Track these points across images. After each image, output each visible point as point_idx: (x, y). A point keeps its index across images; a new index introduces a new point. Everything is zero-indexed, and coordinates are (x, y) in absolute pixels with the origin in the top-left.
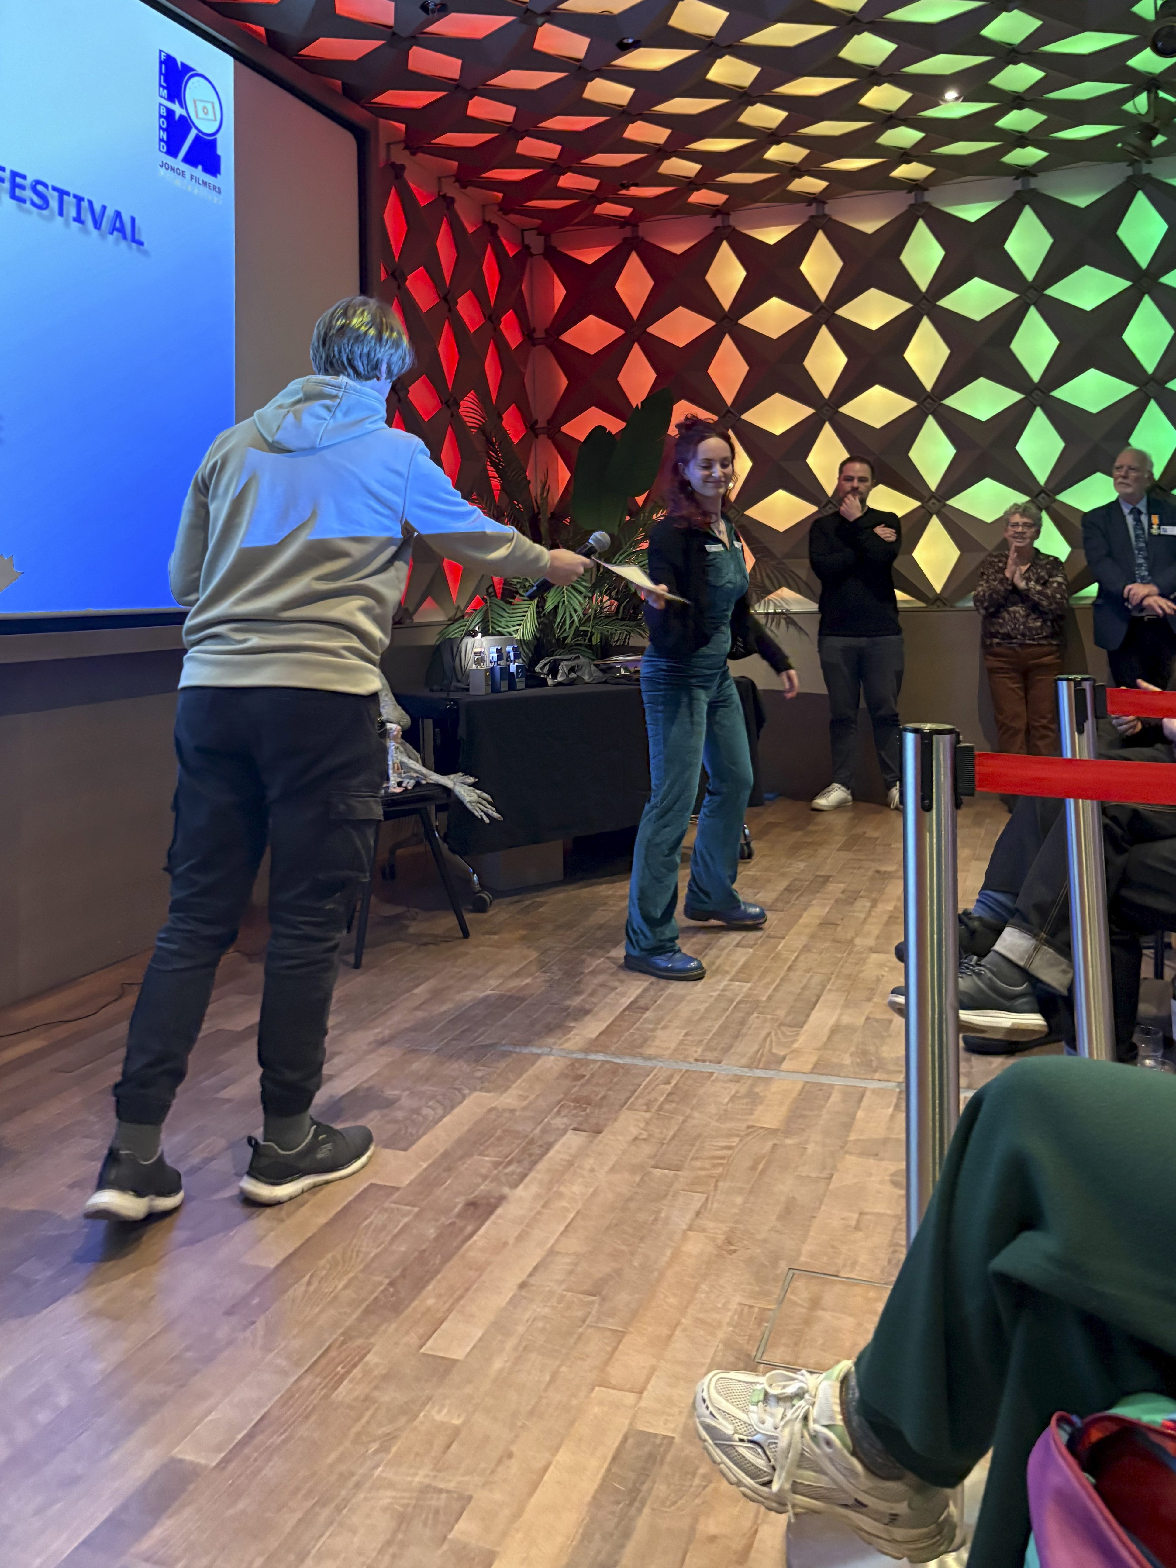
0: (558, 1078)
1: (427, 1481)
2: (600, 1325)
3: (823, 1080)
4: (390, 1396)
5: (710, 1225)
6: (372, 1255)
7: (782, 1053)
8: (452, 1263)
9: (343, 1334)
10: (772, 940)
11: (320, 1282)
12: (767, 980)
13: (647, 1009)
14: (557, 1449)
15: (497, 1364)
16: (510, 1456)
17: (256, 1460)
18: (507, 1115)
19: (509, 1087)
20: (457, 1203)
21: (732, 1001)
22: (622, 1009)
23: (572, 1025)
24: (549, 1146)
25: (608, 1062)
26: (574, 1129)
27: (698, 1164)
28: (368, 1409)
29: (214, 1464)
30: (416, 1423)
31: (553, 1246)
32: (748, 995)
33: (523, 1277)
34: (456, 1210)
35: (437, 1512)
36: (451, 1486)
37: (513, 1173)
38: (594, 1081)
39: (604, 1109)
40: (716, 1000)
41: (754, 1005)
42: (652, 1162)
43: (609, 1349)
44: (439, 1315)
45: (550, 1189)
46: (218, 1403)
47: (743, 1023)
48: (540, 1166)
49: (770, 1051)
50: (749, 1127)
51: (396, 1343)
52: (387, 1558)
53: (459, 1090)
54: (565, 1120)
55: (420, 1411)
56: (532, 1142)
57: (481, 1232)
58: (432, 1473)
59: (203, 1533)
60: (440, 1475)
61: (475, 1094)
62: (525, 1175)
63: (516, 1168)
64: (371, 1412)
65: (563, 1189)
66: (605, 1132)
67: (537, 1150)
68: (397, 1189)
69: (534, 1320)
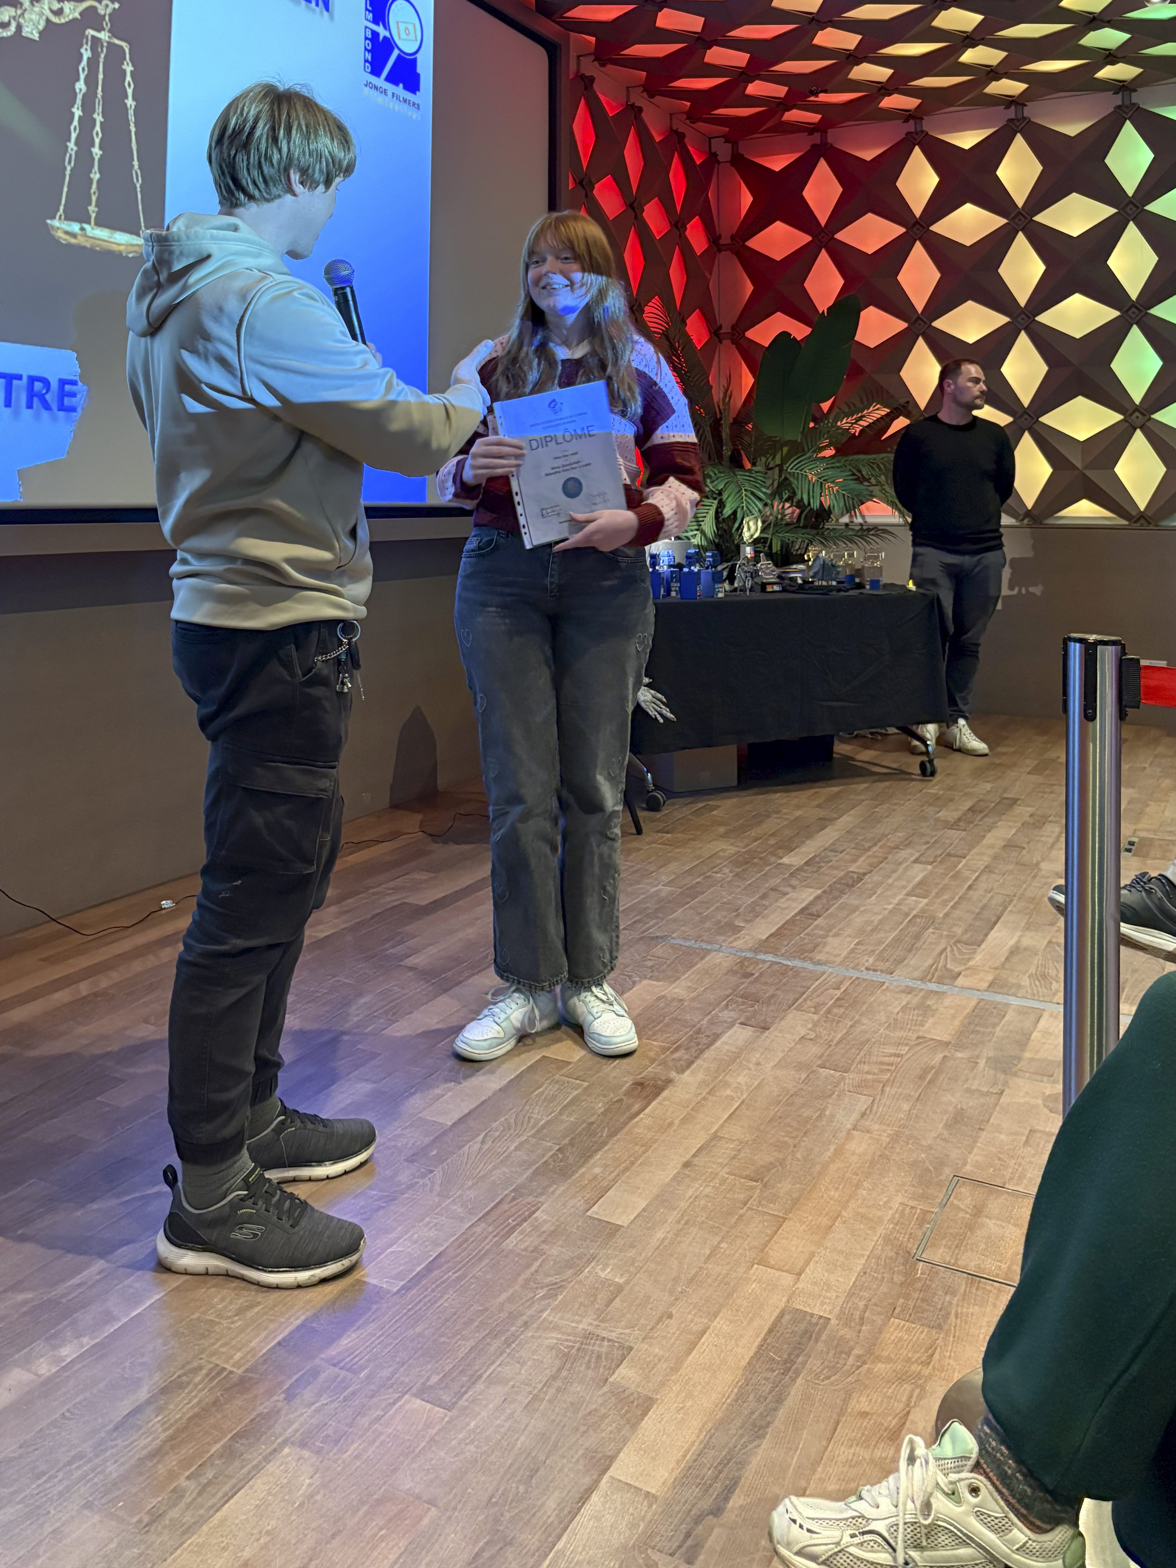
0: (726, 974)
1: (590, 1328)
2: (761, 1209)
3: (998, 998)
4: (557, 1250)
5: (876, 1127)
6: (543, 1122)
7: (957, 970)
8: (619, 1136)
9: (514, 1190)
10: (953, 859)
11: (493, 1142)
12: (945, 897)
13: (819, 916)
14: (715, 1315)
15: (660, 1235)
16: (670, 1316)
17: (433, 1291)
18: (675, 1004)
19: (678, 978)
20: (626, 1082)
21: (907, 915)
22: (792, 914)
23: (741, 924)
24: (717, 1037)
25: (777, 963)
26: (741, 1024)
27: (866, 1068)
28: (536, 1259)
29: (395, 1290)
30: (582, 1277)
31: (716, 1131)
32: (923, 911)
33: (688, 1157)
34: (624, 1089)
35: (599, 1357)
36: (613, 1336)
37: (680, 1060)
38: (763, 979)
39: (772, 1008)
40: (890, 912)
41: (928, 920)
42: (819, 1062)
43: (769, 1232)
44: (605, 1183)
45: (716, 1078)
46: (399, 1238)
47: (917, 937)
48: (706, 1055)
49: (945, 966)
50: (918, 1038)
51: (564, 1205)
52: (552, 1391)
53: (630, 977)
54: (732, 1015)
55: (584, 1267)
56: (699, 1031)
57: (647, 1111)
58: (595, 1323)
59: (386, 1347)
60: (603, 1325)
61: (645, 982)
62: (692, 1062)
63: (682, 1055)
64: (539, 1262)
65: (729, 1078)
66: (772, 1029)
67: (703, 1039)
68: (568, 1063)
69: (696, 1197)
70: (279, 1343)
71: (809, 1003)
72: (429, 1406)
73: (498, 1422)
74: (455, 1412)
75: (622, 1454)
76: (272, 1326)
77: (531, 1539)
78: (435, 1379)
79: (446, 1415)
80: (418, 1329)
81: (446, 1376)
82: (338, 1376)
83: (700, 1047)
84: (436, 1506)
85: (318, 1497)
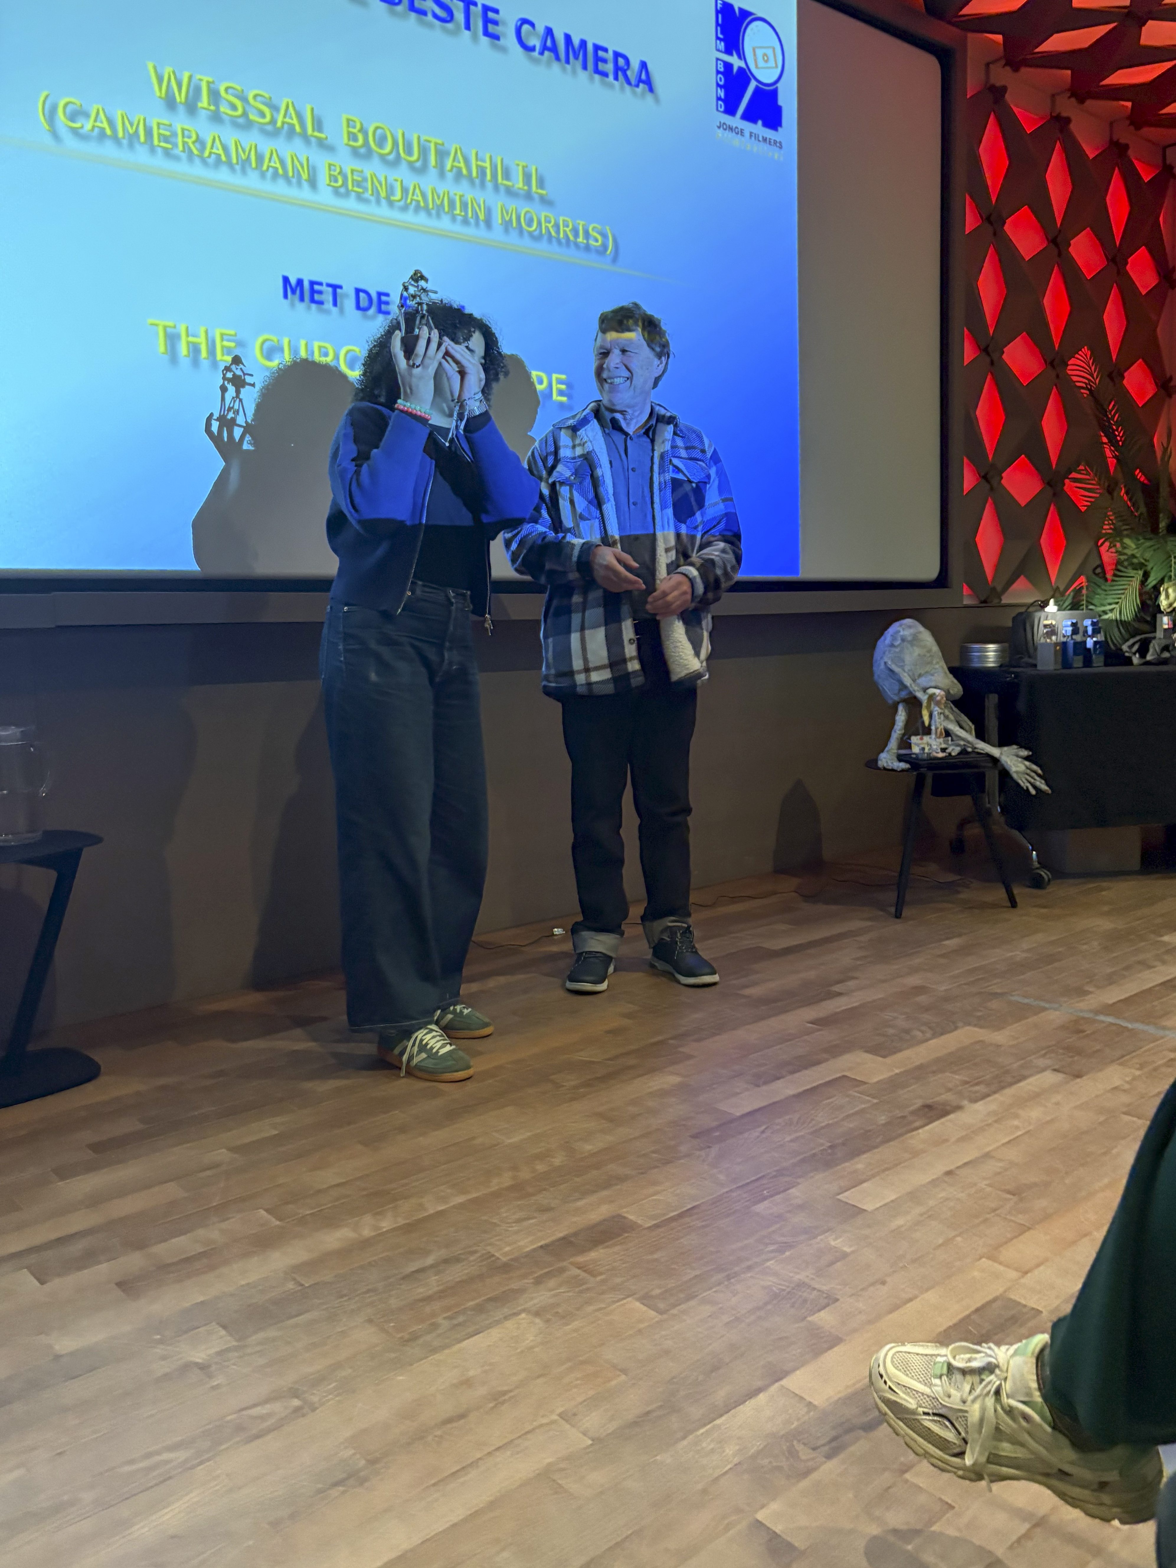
0: (1056, 1029)
1: (806, 1280)
2: (1008, 1217)
4: (799, 1219)
6: (823, 1124)
8: (892, 1143)
9: (777, 1171)
11: (772, 1133)
14: (927, 1290)
15: (900, 1221)
16: (883, 1283)
17: (679, 1231)
18: (992, 1048)
19: (1004, 1028)
20: (915, 1103)
22: (1153, 984)
23: (1091, 990)
24: (1022, 1079)
25: (1115, 1024)
26: (1055, 1070)
28: (777, 1223)
29: (647, 1226)
30: (813, 1241)
31: (992, 1150)
33: (952, 1167)
34: (912, 1108)
35: (805, 1301)
36: (824, 1288)
37: (976, 1092)
38: (1094, 1037)
39: (1093, 1060)
42: (1124, 1109)
43: (1009, 1236)
44: (863, 1177)
45: (1008, 1110)
46: (664, 1191)
48: (1007, 1091)
51: (818, 1187)
52: (753, 1318)
53: (954, 1022)
54: (1047, 1062)
55: (820, 1235)
56: (1007, 1072)
57: (927, 1128)
58: (812, 1276)
59: (623, 1264)
60: (818, 1279)
61: (968, 1028)
62: (988, 1095)
63: (981, 1088)
64: (778, 1226)
65: (1021, 1112)
66: (1084, 1078)
67: (1009, 1079)
68: (865, 1083)
69: (947, 1199)
70: (541, 1247)
71: (1136, 1060)
72: (645, 1308)
73: (699, 1330)
74: (665, 1316)
75: (798, 1372)
76: (540, 1234)
77: (696, 1412)
78: (657, 1291)
79: (656, 1317)
80: (656, 1256)
81: (666, 1291)
82: (579, 1275)
83: (1002, 1084)
84: (626, 1375)
85: (536, 1349)
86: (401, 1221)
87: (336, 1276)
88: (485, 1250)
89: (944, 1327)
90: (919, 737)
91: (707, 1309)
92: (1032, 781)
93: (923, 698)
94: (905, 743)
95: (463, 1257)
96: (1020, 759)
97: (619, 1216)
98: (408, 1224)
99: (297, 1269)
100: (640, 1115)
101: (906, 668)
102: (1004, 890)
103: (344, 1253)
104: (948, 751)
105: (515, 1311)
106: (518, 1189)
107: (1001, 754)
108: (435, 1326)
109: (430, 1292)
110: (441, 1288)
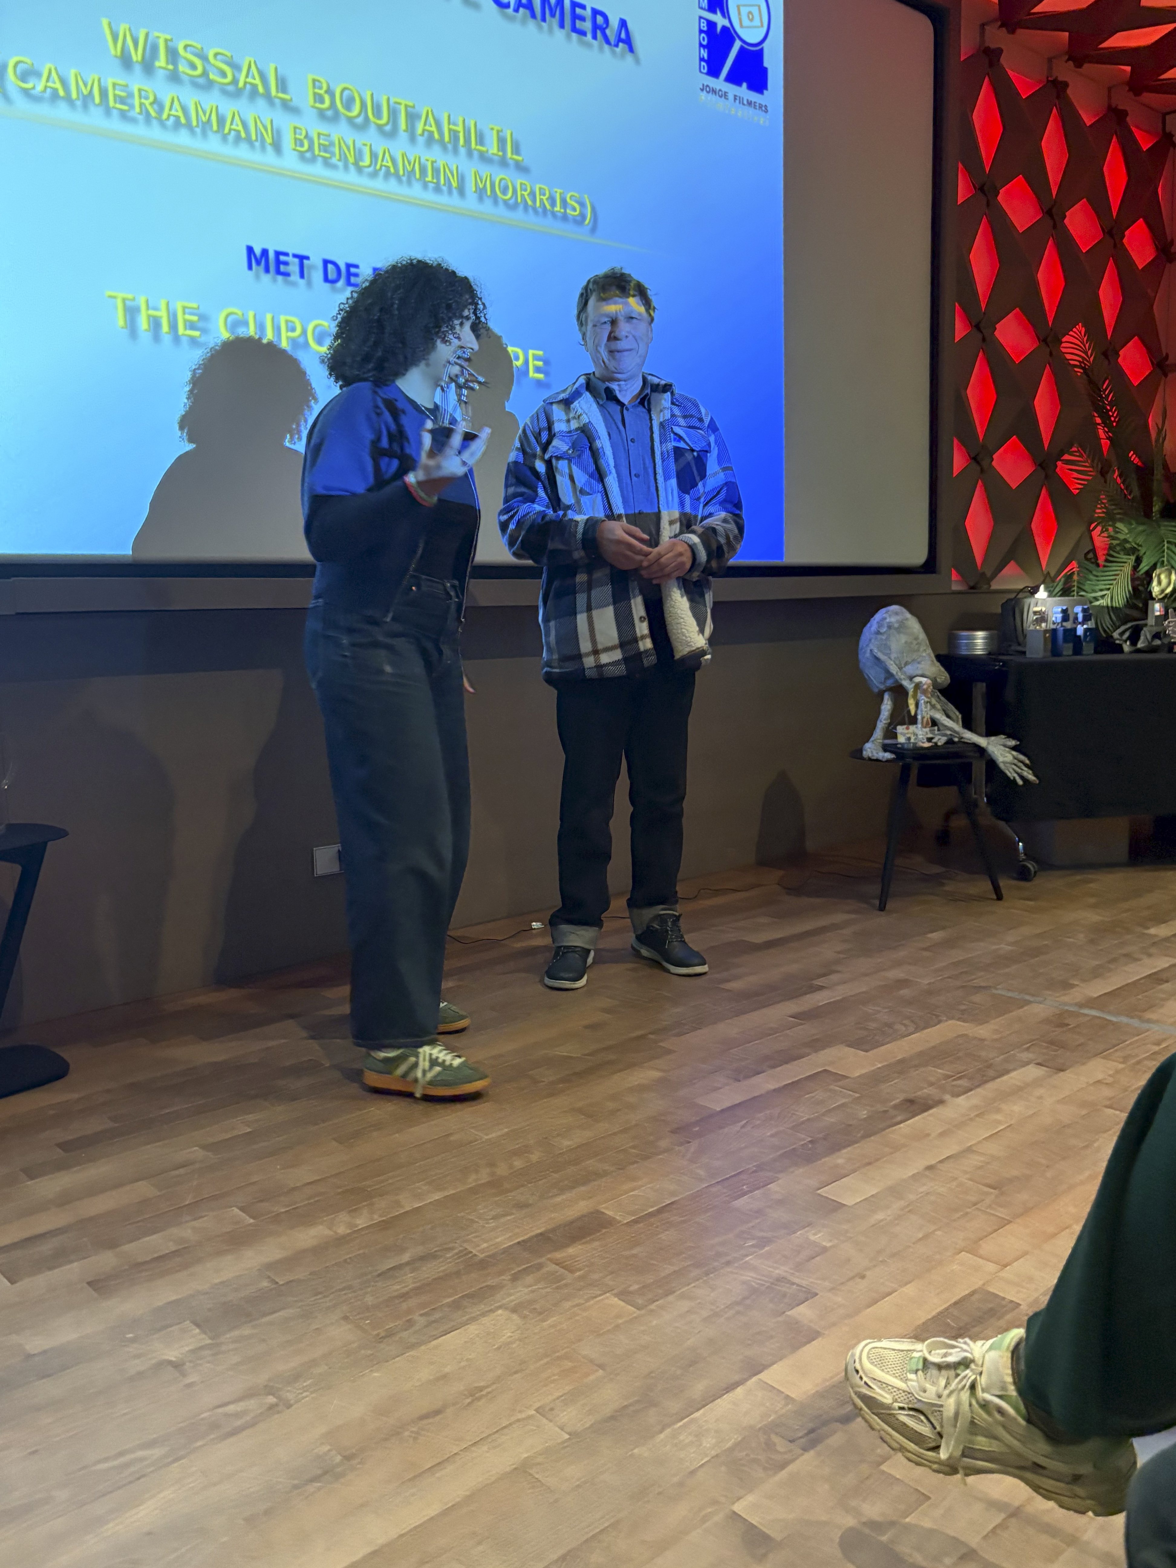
0: (1040, 1022)
1: (784, 1274)
2: (988, 1210)
4: (779, 1214)
6: (804, 1119)
8: (872, 1138)
9: (757, 1166)
11: (752, 1128)
13: (1167, 981)
14: (907, 1284)
15: (880, 1216)
16: (863, 1277)
17: (657, 1227)
18: (975, 1042)
19: (987, 1022)
20: (898, 1098)
22: (1138, 977)
23: (1076, 983)
24: (1005, 1073)
25: (1099, 1018)
26: (1038, 1064)
28: (757, 1218)
29: (625, 1222)
30: (792, 1237)
31: (973, 1145)
33: (933, 1162)
34: (894, 1103)
35: (784, 1295)
36: (804, 1283)
37: (959, 1086)
38: (1078, 1030)
39: (1077, 1054)
42: (1106, 1103)
43: (990, 1230)
44: (843, 1172)
45: (990, 1104)
46: (643, 1186)
48: (990, 1085)
51: (798, 1182)
52: (731, 1313)
53: (937, 1016)
54: (1031, 1056)
55: (800, 1230)
56: (989, 1066)
57: (910, 1122)
58: (792, 1271)
59: (602, 1259)
60: (797, 1274)
61: (950, 1022)
62: (971, 1090)
63: (964, 1083)
64: (758, 1221)
65: (1004, 1106)
66: (1068, 1071)
67: (991, 1073)
68: (847, 1077)
69: (928, 1194)
70: (519, 1243)
71: (1119, 1054)
72: (622, 1304)
73: (677, 1325)
74: (643, 1312)
75: (775, 1366)
76: (517, 1230)
77: (674, 1406)
78: (635, 1287)
79: (635, 1313)
80: (634, 1252)
81: (644, 1287)
82: (557, 1272)
83: (985, 1078)
84: (604, 1369)
85: (514, 1346)
86: (377, 1218)
87: (310, 1274)
88: (461, 1246)
89: (923, 1320)
90: (905, 727)
91: (685, 1305)
92: (1019, 771)
93: (909, 686)
94: (890, 733)
95: (439, 1253)
96: (1007, 749)
97: (598, 1212)
98: (383, 1221)
99: (270, 1266)
100: (619, 1110)
101: (893, 656)
102: (990, 883)
103: (318, 1250)
104: (934, 741)
105: (492, 1307)
106: (496, 1185)
107: (988, 743)
108: (410, 1323)
109: (406, 1289)
110: (418, 1284)
